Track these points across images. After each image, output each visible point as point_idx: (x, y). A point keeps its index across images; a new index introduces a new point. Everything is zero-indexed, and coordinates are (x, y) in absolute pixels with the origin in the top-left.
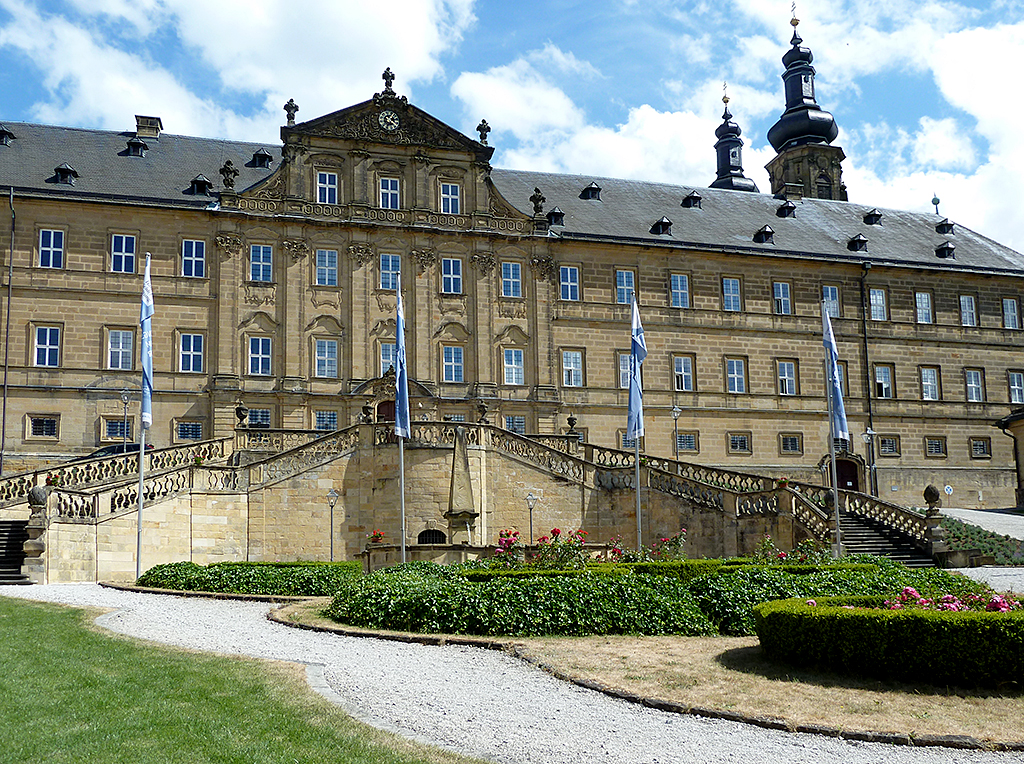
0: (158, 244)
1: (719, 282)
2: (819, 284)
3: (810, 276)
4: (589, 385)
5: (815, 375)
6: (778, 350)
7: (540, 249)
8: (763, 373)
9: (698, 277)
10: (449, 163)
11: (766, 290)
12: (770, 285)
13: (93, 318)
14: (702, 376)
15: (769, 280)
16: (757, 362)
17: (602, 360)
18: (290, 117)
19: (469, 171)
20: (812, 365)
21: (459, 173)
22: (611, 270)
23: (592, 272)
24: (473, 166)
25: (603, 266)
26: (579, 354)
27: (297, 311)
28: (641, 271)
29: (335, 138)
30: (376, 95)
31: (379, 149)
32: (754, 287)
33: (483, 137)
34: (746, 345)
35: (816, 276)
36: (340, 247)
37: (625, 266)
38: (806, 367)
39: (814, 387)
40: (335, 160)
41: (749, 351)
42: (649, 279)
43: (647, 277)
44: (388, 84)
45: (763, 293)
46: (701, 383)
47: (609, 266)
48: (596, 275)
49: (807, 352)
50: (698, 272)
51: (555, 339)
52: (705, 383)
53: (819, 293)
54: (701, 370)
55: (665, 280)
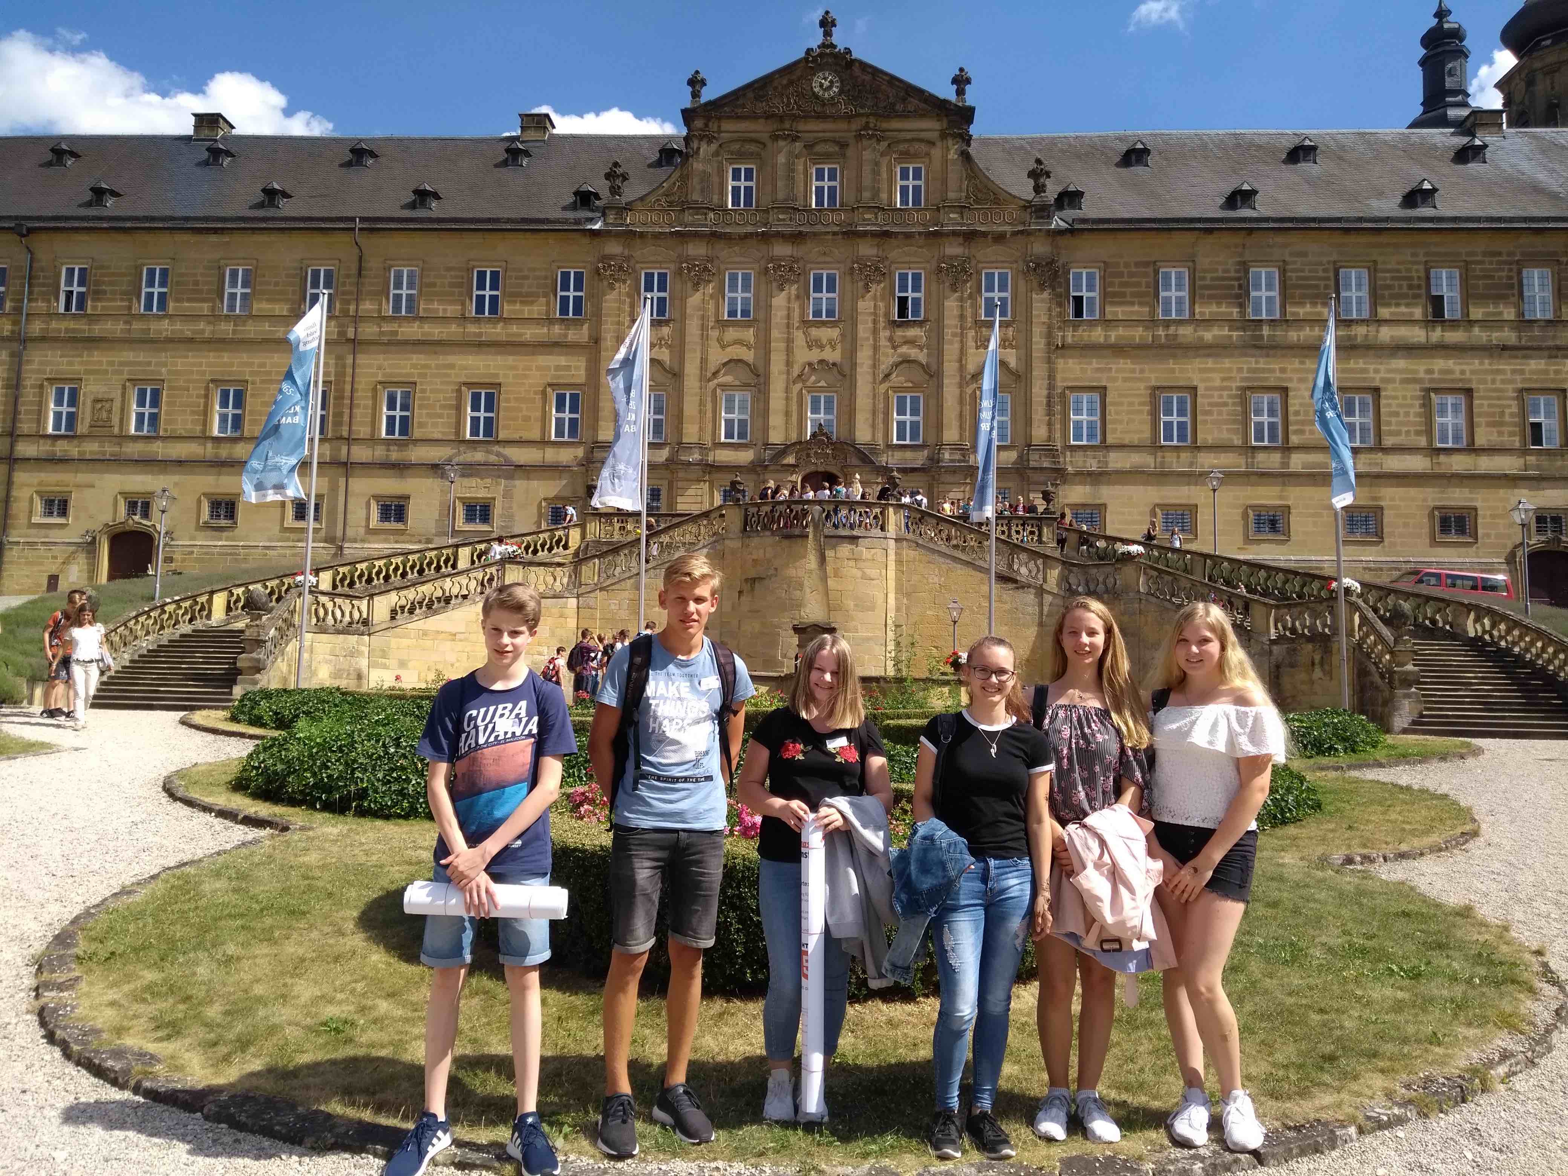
0: (526, 278)
1: (1331, 274)
2: (1514, 267)
3: (1500, 254)
4: (1110, 440)
5: (1502, 414)
6: (1436, 376)
7: (1040, 248)
8: (1407, 414)
9: (1293, 271)
10: (909, 136)
11: (1416, 282)
12: (1422, 274)
13: (449, 375)
14: (1297, 422)
15: (1421, 267)
16: (1396, 398)
17: (1131, 404)
18: (695, 95)
19: (939, 144)
20: (1499, 398)
21: (923, 147)
22: (1150, 270)
23: (1121, 275)
24: (944, 136)
25: (1137, 264)
26: (1096, 397)
27: (698, 355)
28: (1198, 267)
29: (753, 117)
30: (809, 51)
31: (812, 125)
32: (1393, 278)
33: (960, 92)
34: (1377, 371)
35: (1509, 254)
36: (756, 266)
37: (1173, 262)
38: (1485, 402)
39: (1500, 433)
40: (753, 148)
41: (1383, 380)
42: (1212, 279)
43: (1209, 276)
44: (827, 34)
45: (1410, 287)
46: (1296, 432)
47: (1146, 264)
48: (1125, 279)
49: (1489, 378)
50: (1295, 263)
51: (1059, 377)
52: (1301, 432)
53: (1515, 281)
54: (1297, 413)
55: (1238, 279)
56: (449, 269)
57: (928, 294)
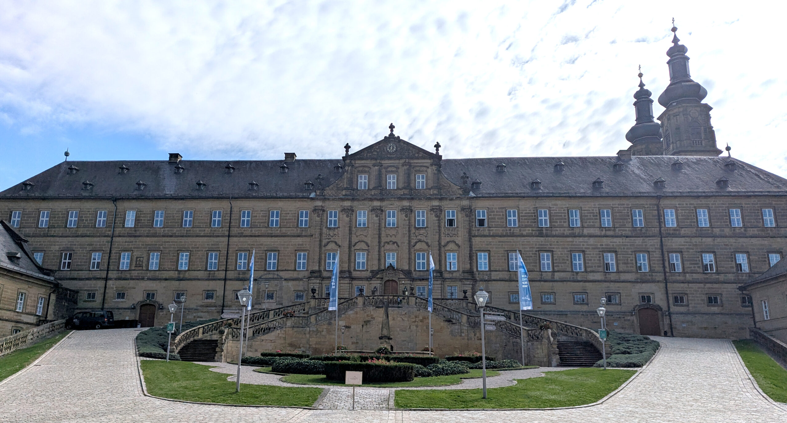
0: (289, 214)
1: (566, 212)
2: (629, 209)
3: (624, 205)
4: (492, 269)
5: (628, 260)
6: (604, 246)
7: (465, 203)
8: (594, 260)
9: (553, 210)
10: (421, 164)
11: (595, 214)
12: (598, 211)
13: (260, 248)
14: (556, 263)
15: (597, 209)
16: (590, 254)
17: (499, 256)
18: (347, 151)
19: (430, 167)
20: (625, 254)
21: (425, 169)
22: (504, 210)
23: (494, 212)
24: (432, 165)
25: (499, 208)
26: (487, 254)
27: (348, 240)
28: (521, 209)
29: (367, 159)
30: (385, 137)
31: (387, 162)
32: (587, 213)
33: (437, 150)
34: (583, 245)
35: (628, 205)
36: (368, 209)
37: (511, 208)
38: (622, 256)
39: (627, 267)
40: (367, 169)
41: (586, 248)
42: (525, 213)
43: (524, 212)
44: (392, 131)
45: (593, 216)
46: (556, 266)
47: (503, 208)
48: (495, 213)
49: (622, 247)
50: (554, 208)
51: (473, 247)
52: (558, 266)
53: (630, 214)
54: (556, 260)
55: (534, 213)
56: (262, 211)
57: (427, 218)
